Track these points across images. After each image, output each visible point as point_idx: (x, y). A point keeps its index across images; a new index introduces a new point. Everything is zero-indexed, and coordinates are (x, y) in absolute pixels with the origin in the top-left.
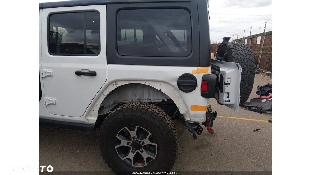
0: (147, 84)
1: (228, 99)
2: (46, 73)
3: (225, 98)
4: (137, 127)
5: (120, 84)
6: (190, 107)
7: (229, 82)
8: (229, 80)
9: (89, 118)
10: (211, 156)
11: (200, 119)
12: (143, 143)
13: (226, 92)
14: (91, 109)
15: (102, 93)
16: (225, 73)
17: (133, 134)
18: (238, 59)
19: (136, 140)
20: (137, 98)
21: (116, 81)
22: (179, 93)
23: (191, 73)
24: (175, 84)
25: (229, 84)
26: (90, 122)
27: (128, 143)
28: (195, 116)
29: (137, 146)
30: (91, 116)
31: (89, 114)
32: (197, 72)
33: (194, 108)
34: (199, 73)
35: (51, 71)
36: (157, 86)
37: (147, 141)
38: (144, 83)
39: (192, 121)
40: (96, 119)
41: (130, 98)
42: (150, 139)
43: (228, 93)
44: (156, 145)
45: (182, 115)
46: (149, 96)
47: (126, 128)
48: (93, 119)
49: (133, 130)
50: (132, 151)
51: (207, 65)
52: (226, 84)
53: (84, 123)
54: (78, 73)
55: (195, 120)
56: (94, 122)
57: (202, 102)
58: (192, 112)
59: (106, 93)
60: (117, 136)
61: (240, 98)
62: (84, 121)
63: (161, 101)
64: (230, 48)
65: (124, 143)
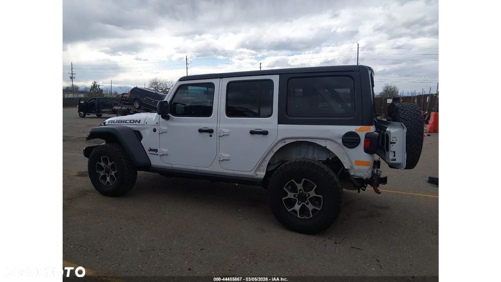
0: (313, 141)
1: (394, 158)
2: (223, 132)
3: (391, 156)
4: (304, 179)
5: (288, 142)
6: (354, 163)
7: (394, 141)
8: (395, 139)
9: (258, 173)
10: (379, 224)
11: (364, 174)
12: (309, 195)
13: (391, 151)
14: (260, 165)
15: (271, 150)
16: (389, 132)
17: (300, 186)
18: (405, 119)
19: (303, 193)
20: (302, 156)
21: (284, 139)
22: (344, 149)
23: (354, 131)
24: (340, 141)
25: (395, 143)
26: (259, 177)
27: (294, 196)
28: (359, 171)
29: (302, 198)
30: (259, 171)
31: (258, 169)
32: (360, 130)
33: (358, 163)
34: (362, 131)
35: (227, 131)
36: (322, 143)
37: (312, 194)
38: (310, 140)
39: (356, 176)
40: (264, 173)
41: (295, 156)
42: (316, 192)
43: (394, 152)
44: (321, 196)
45: (347, 170)
46: (314, 154)
47: (293, 180)
48: (262, 174)
49: (300, 182)
50: (298, 204)
51: (370, 124)
52: (392, 143)
53: (253, 178)
54: (252, 133)
55: (359, 174)
56: (263, 177)
57: (366, 157)
58: (356, 167)
59: (275, 150)
60: (284, 188)
61: (406, 157)
62: (253, 176)
63: (325, 159)
64: (398, 109)
65: (290, 195)
